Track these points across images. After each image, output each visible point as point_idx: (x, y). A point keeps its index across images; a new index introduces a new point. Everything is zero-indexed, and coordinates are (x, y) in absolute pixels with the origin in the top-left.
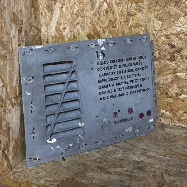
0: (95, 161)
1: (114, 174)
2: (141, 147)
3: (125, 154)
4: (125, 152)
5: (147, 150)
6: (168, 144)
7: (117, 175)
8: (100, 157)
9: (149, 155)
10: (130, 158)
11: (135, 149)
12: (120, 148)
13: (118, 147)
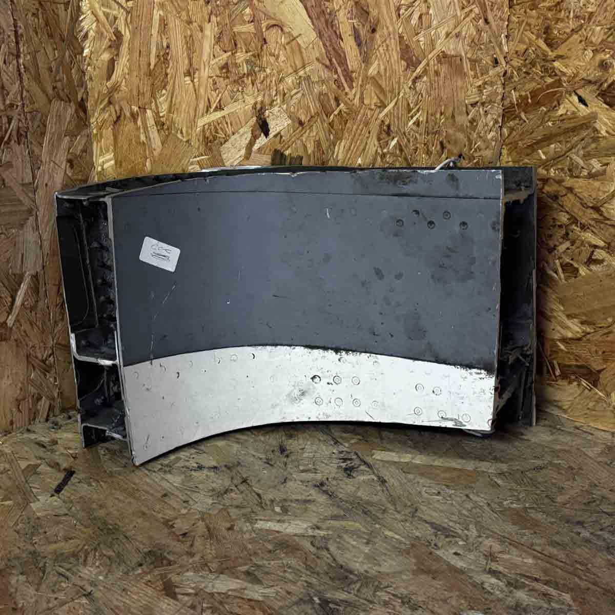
0: (168, 524)
1: (186, 598)
2: (435, 514)
3: (328, 529)
4: (335, 517)
5: (447, 537)
6: (585, 534)
7: (193, 607)
8: (203, 513)
9: (439, 559)
10: (332, 548)
11: (398, 516)
12: (331, 495)
13: (326, 492)
